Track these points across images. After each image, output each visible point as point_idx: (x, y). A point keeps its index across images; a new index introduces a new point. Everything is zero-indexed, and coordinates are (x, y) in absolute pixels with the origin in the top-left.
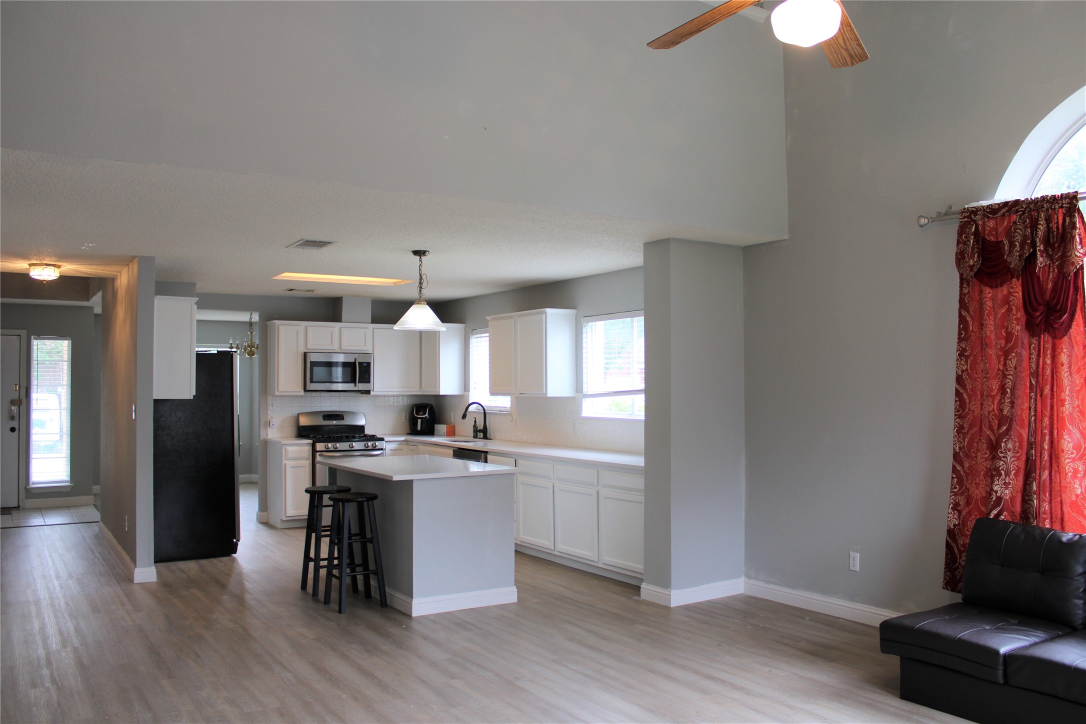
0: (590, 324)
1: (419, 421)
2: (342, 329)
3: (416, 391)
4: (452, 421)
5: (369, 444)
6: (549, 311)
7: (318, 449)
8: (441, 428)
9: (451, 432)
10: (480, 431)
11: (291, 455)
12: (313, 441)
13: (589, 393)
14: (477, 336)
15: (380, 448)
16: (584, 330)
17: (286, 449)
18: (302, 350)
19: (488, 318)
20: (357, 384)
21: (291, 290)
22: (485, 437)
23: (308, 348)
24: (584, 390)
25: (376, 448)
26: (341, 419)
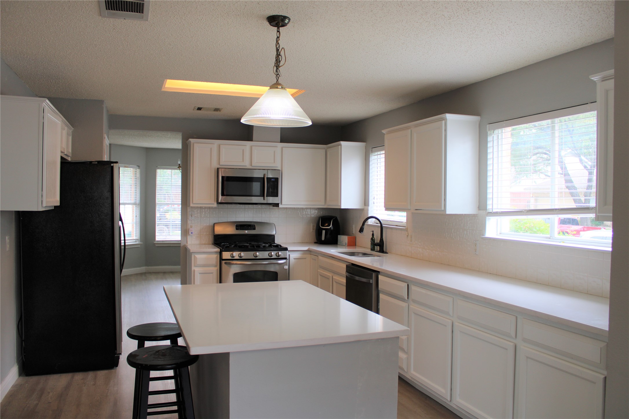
0: (496, 131)
1: (324, 232)
2: (253, 147)
3: (322, 205)
4: (354, 233)
5: (272, 253)
6: (450, 117)
7: (224, 258)
8: (343, 239)
9: (353, 243)
10: (377, 245)
11: (199, 262)
12: (220, 250)
13: (494, 211)
14: (376, 154)
15: (283, 257)
16: (490, 139)
17: (194, 256)
18: (215, 165)
19: (384, 131)
20: (266, 197)
21: (199, 109)
22: (382, 251)
23: (221, 164)
24: (489, 207)
25: (280, 257)
26: (252, 229)
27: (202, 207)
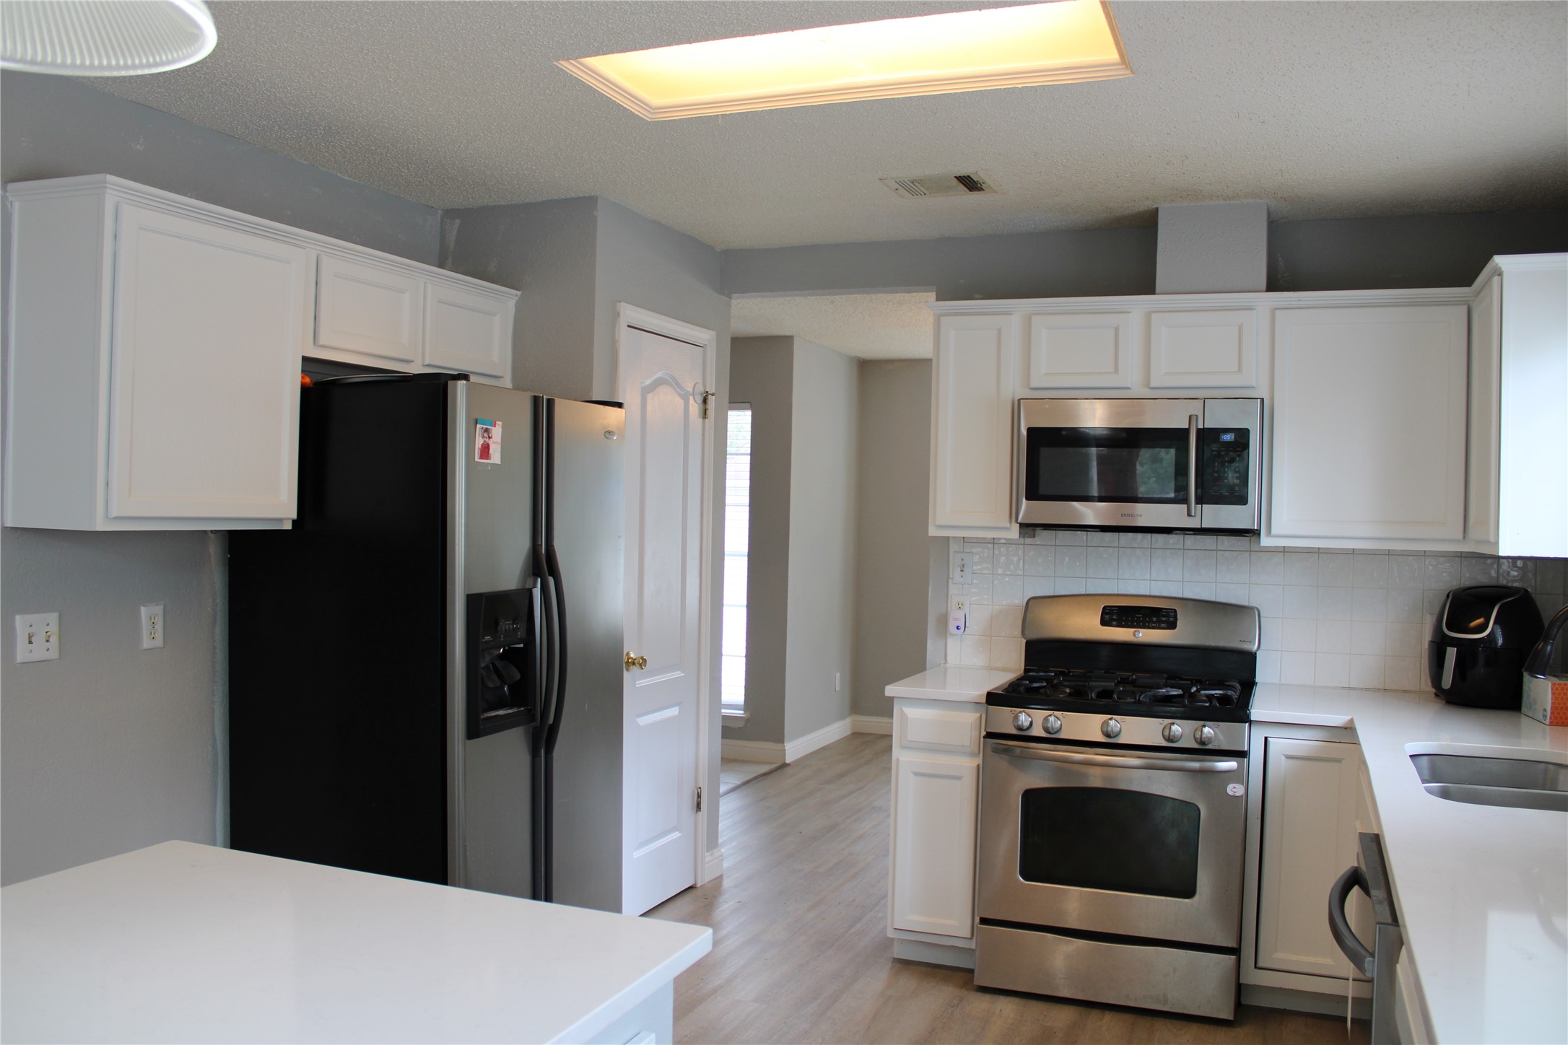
1: (1452, 654)
2: (1154, 315)
5: (1177, 729)
7: (991, 728)
8: (1538, 690)
15: (1226, 747)
18: (1015, 391)
20: (1195, 506)
23: (1030, 384)
25: (1212, 747)
26: (1163, 625)
27: (999, 539)
